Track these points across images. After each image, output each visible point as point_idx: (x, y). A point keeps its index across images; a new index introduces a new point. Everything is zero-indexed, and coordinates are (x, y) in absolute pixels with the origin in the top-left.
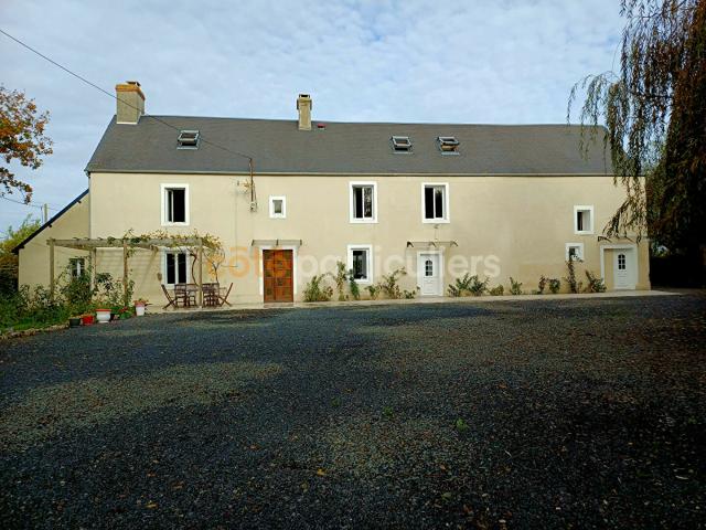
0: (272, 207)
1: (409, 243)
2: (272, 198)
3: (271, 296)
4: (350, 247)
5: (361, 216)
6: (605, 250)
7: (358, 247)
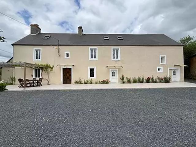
0: (65, 55)
1: (107, 66)
2: (66, 52)
3: (65, 82)
4: (89, 67)
5: (92, 58)
6: (170, 69)
7: (92, 67)
